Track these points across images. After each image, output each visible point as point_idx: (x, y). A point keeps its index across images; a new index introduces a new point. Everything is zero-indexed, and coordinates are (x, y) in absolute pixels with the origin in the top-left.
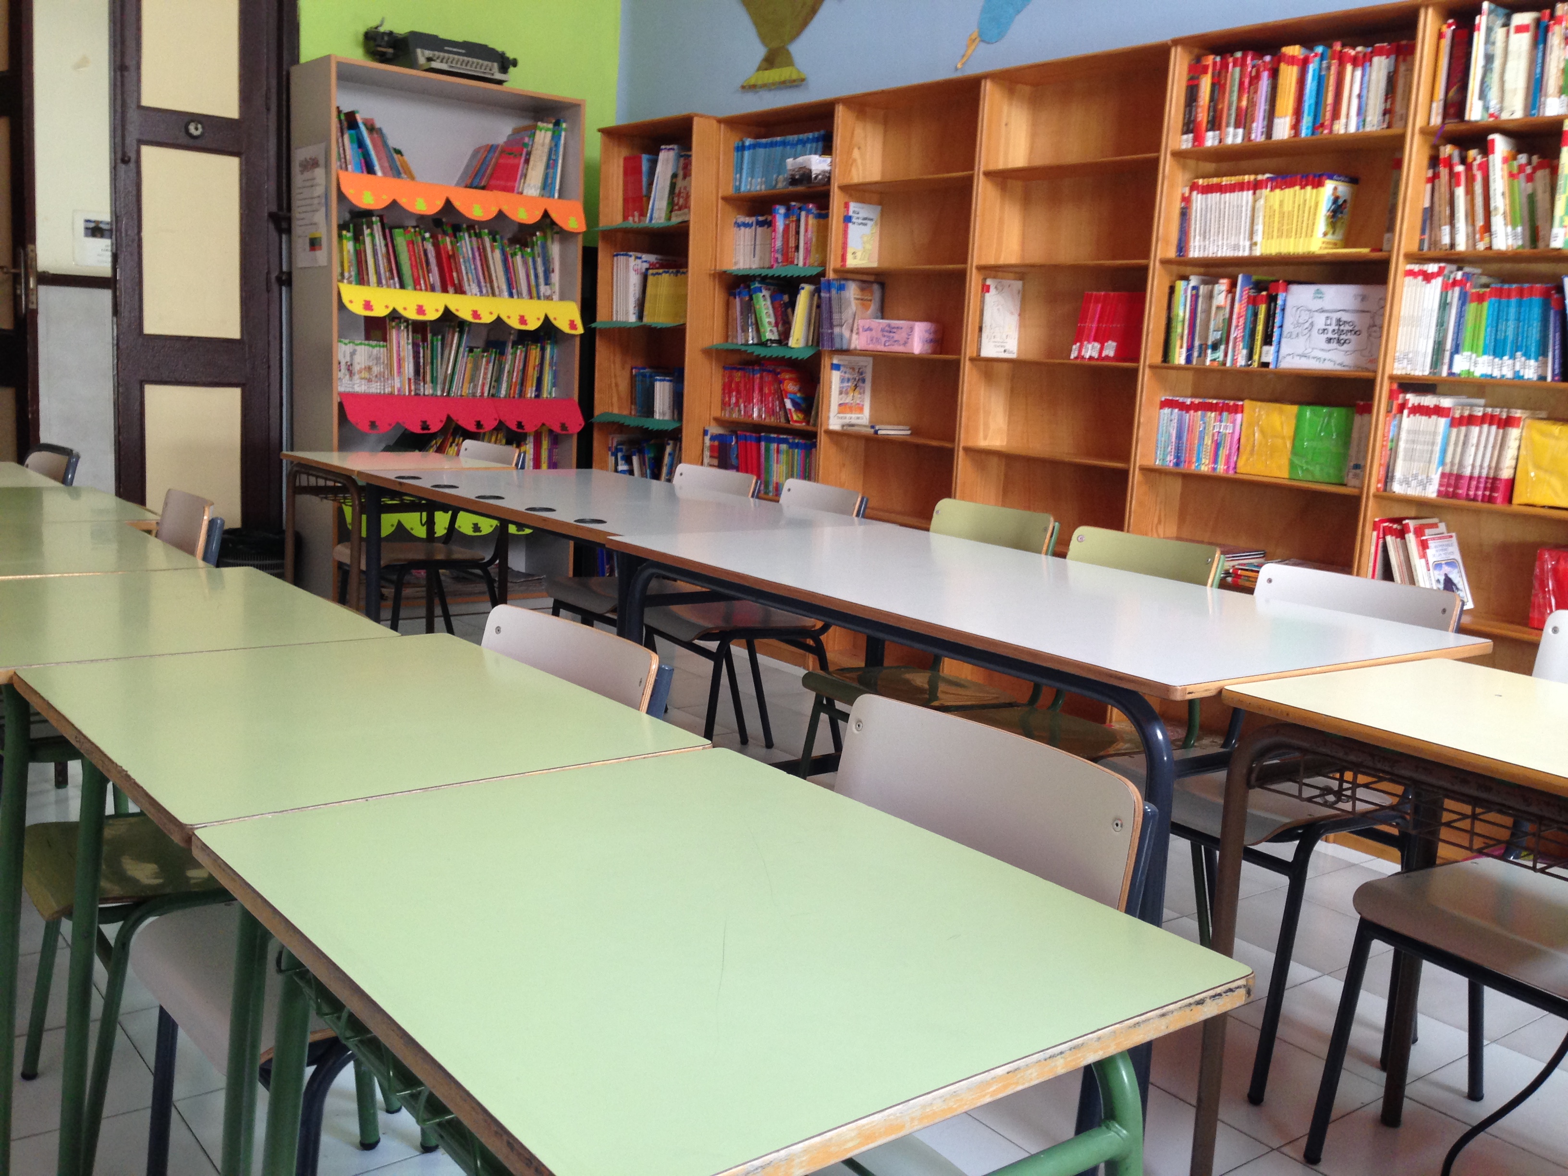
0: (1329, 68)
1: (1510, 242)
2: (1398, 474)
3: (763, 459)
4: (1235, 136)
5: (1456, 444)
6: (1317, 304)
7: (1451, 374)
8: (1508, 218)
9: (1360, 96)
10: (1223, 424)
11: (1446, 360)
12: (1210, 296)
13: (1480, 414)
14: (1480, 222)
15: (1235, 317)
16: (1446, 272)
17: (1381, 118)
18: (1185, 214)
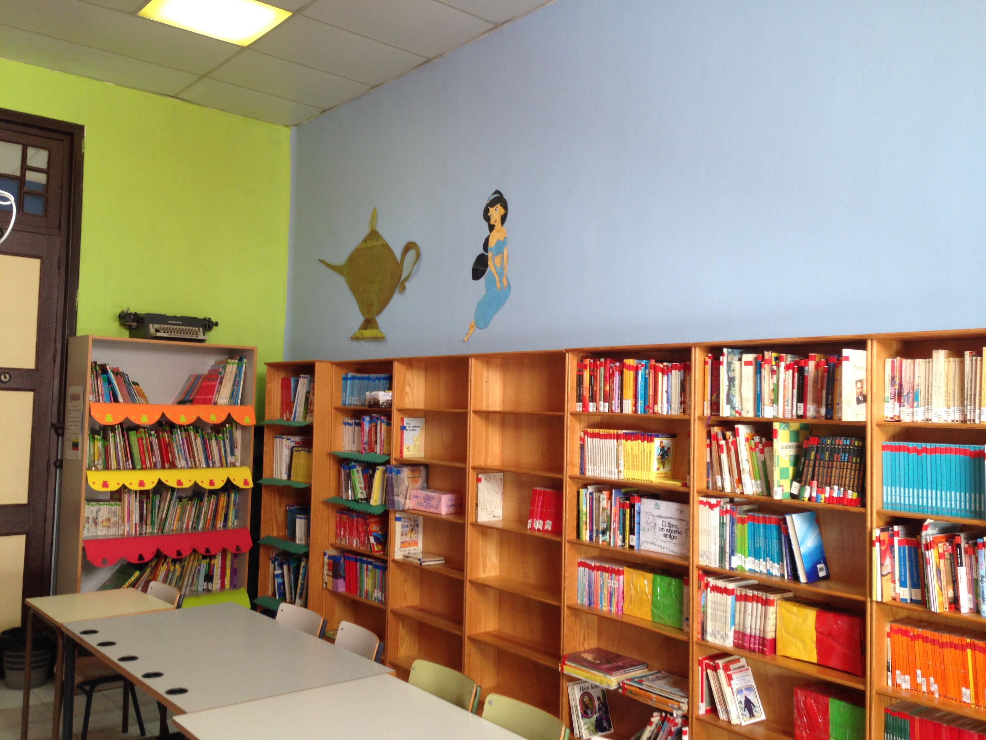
0: (649, 374)
1: (755, 490)
2: (709, 629)
3: (359, 573)
4: (604, 406)
5: (740, 612)
6: (656, 512)
7: (731, 568)
8: (752, 475)
9: (667, 392)
10: (613, 581)
11: (727, 559)
12: (599, 501)
13: (751, 595)
14: (736, 477)
15: (613, 515)
16: (722, 503)
17: (679, 406)
18: (582, 447)
